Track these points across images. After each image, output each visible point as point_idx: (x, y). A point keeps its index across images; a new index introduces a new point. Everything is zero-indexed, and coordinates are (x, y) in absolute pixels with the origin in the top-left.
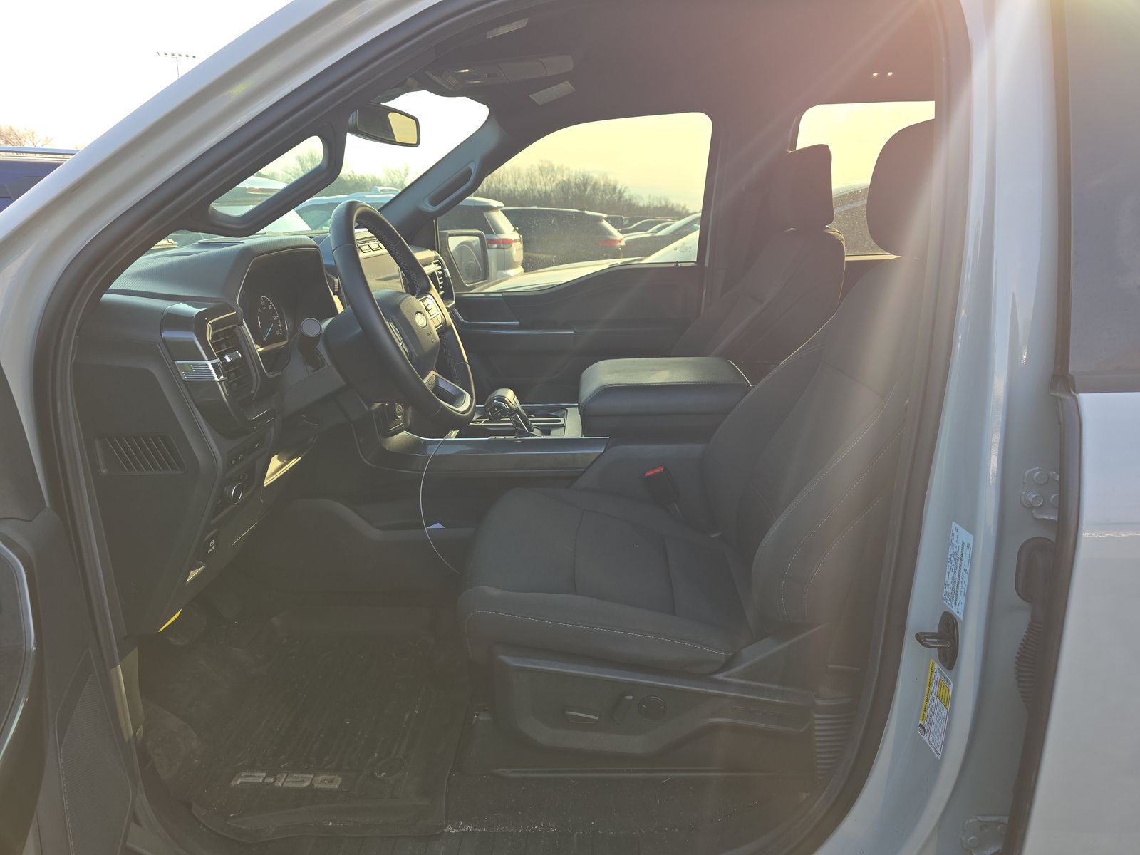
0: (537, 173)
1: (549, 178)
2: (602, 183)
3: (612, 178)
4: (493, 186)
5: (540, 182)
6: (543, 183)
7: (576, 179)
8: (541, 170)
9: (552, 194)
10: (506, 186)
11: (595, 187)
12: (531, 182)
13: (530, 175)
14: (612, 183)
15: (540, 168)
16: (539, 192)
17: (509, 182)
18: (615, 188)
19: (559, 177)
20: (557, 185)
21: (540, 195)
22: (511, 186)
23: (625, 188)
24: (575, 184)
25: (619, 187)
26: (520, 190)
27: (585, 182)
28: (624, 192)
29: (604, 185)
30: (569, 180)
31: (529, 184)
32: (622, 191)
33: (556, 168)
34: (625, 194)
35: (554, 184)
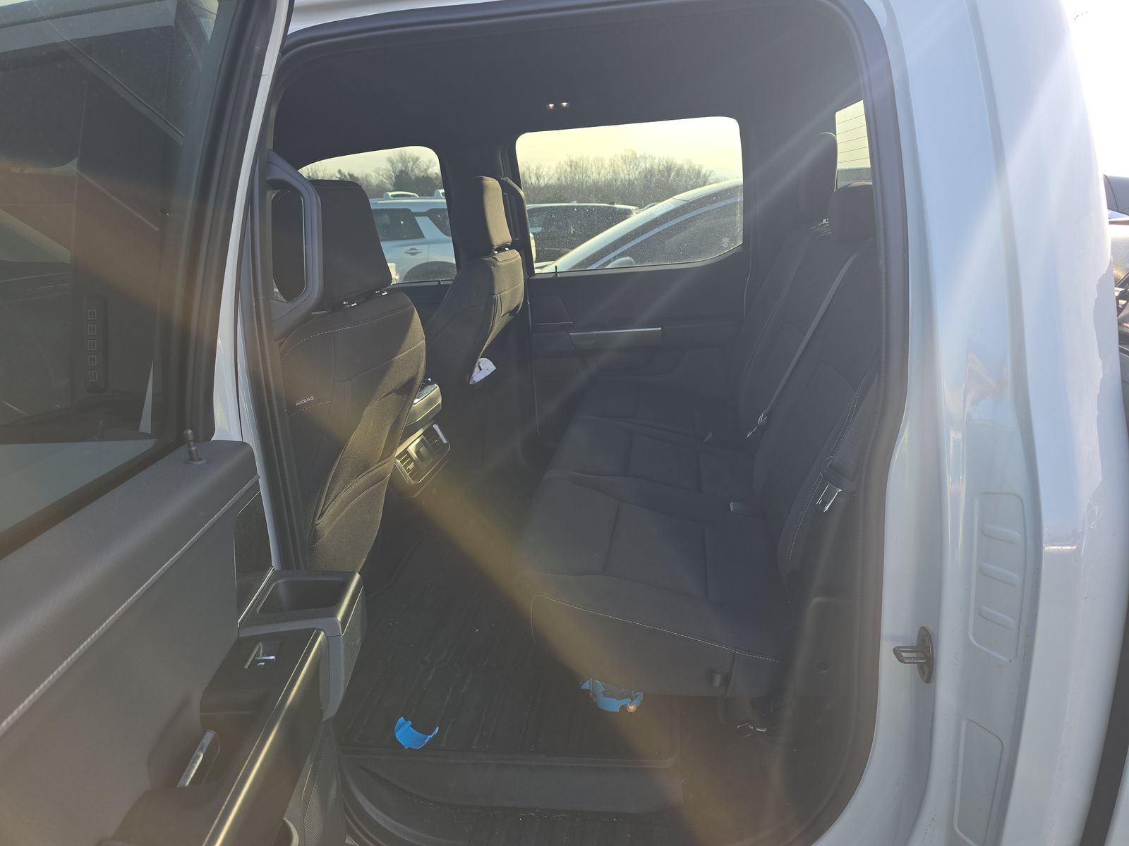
0: (620, 163)
1: (632, 167)
2: (686, 167)
3: (696, 163)
4: (577, 178)
5: (623, 170)
6: (626, 172)
7: (659, 166)
8: (624, 159)
9: (636, 182)
10: (589, 177)
11: (679, 172)
12: (614, 172)
13: (612, 165)
14: (697, 167)
15: (622, 158)
16: (622, 181)
17: (592, 174)
18: (699, 172)
19: (643, 165)
20: (640, 172)
21: (624, 185)
22: (594, 176)
23: (710, 172)
24: (659, 171)
25: (703, 171)
26: (603, 180)
27: (669, 169)
28: (709, 176)
29: (688, 170)
30: (651, 167)
31: (611, 174)
32: (707, 174)
33: (638, 156)
34: (709, 178)
35: (637, 172)
